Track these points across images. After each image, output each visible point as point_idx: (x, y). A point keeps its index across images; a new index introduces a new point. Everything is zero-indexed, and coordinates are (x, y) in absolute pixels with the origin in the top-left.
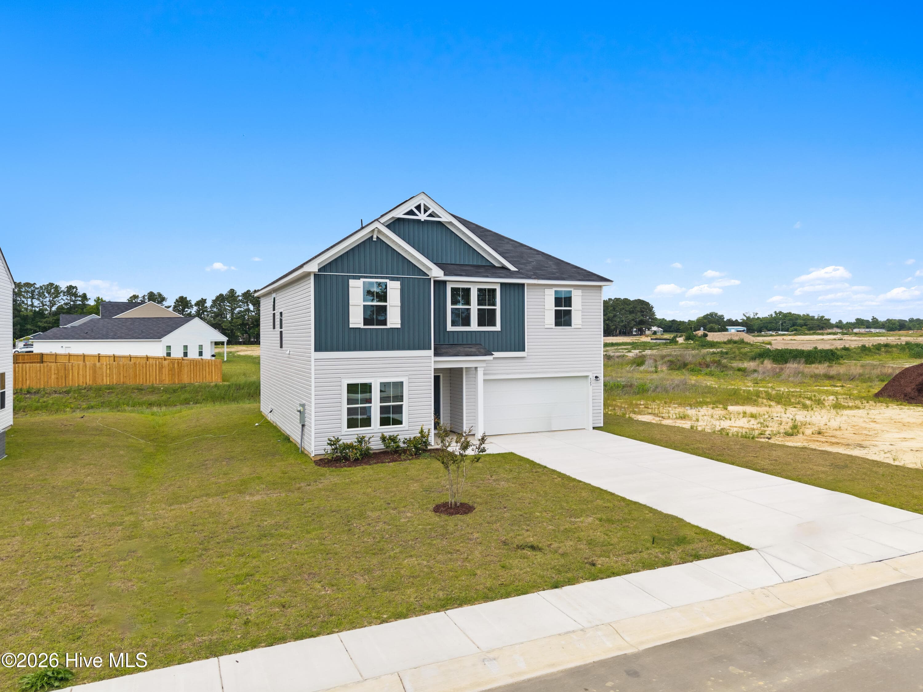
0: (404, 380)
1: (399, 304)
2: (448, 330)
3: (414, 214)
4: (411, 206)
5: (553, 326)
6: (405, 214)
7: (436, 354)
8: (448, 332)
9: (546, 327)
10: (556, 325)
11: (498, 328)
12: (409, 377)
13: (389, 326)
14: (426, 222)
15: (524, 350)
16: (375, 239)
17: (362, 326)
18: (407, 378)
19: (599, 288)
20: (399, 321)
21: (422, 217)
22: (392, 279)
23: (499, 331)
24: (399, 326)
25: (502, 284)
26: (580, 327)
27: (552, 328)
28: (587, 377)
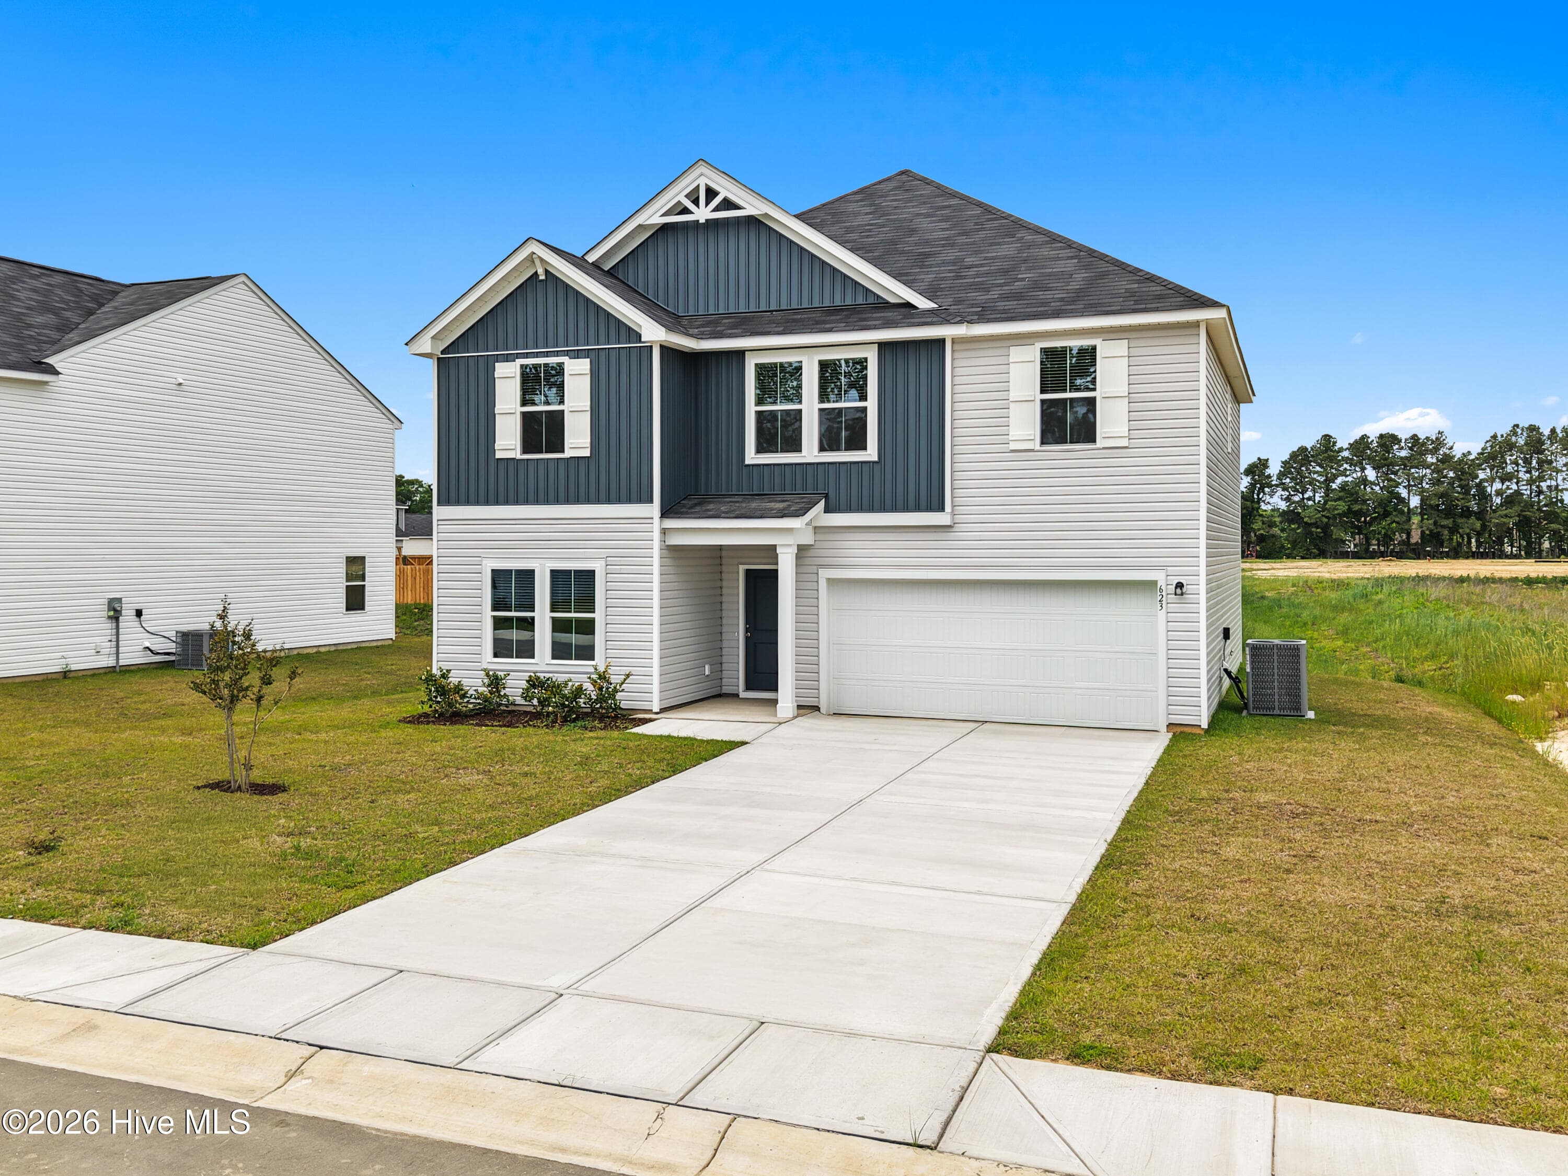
0: (598, 566)
1: (586, 404)
2: (748, 461)
3: (686, 211)
4: (678, 194)
5: (1037, 446)
6: (663, 215)
7: (666, 513)
8: (749, 465)
9: (1013, 446)
10: (1043, 443)
11: (871, 453)
12: (606, 561)
13: (568, 453)
14: (711, 224)
15: (942, 508)
16: (542, 277)
17: (518, 454)
18: (603, 563)
19: (1194, 331)
20: (586, 441)
21: (703, 213)
22: (577, 355)
23: (874, 462)
24: (587, 453)
25: (883, 346)
26: (1125, 443)
27: (1032, 450)
28: (1153, 584)
